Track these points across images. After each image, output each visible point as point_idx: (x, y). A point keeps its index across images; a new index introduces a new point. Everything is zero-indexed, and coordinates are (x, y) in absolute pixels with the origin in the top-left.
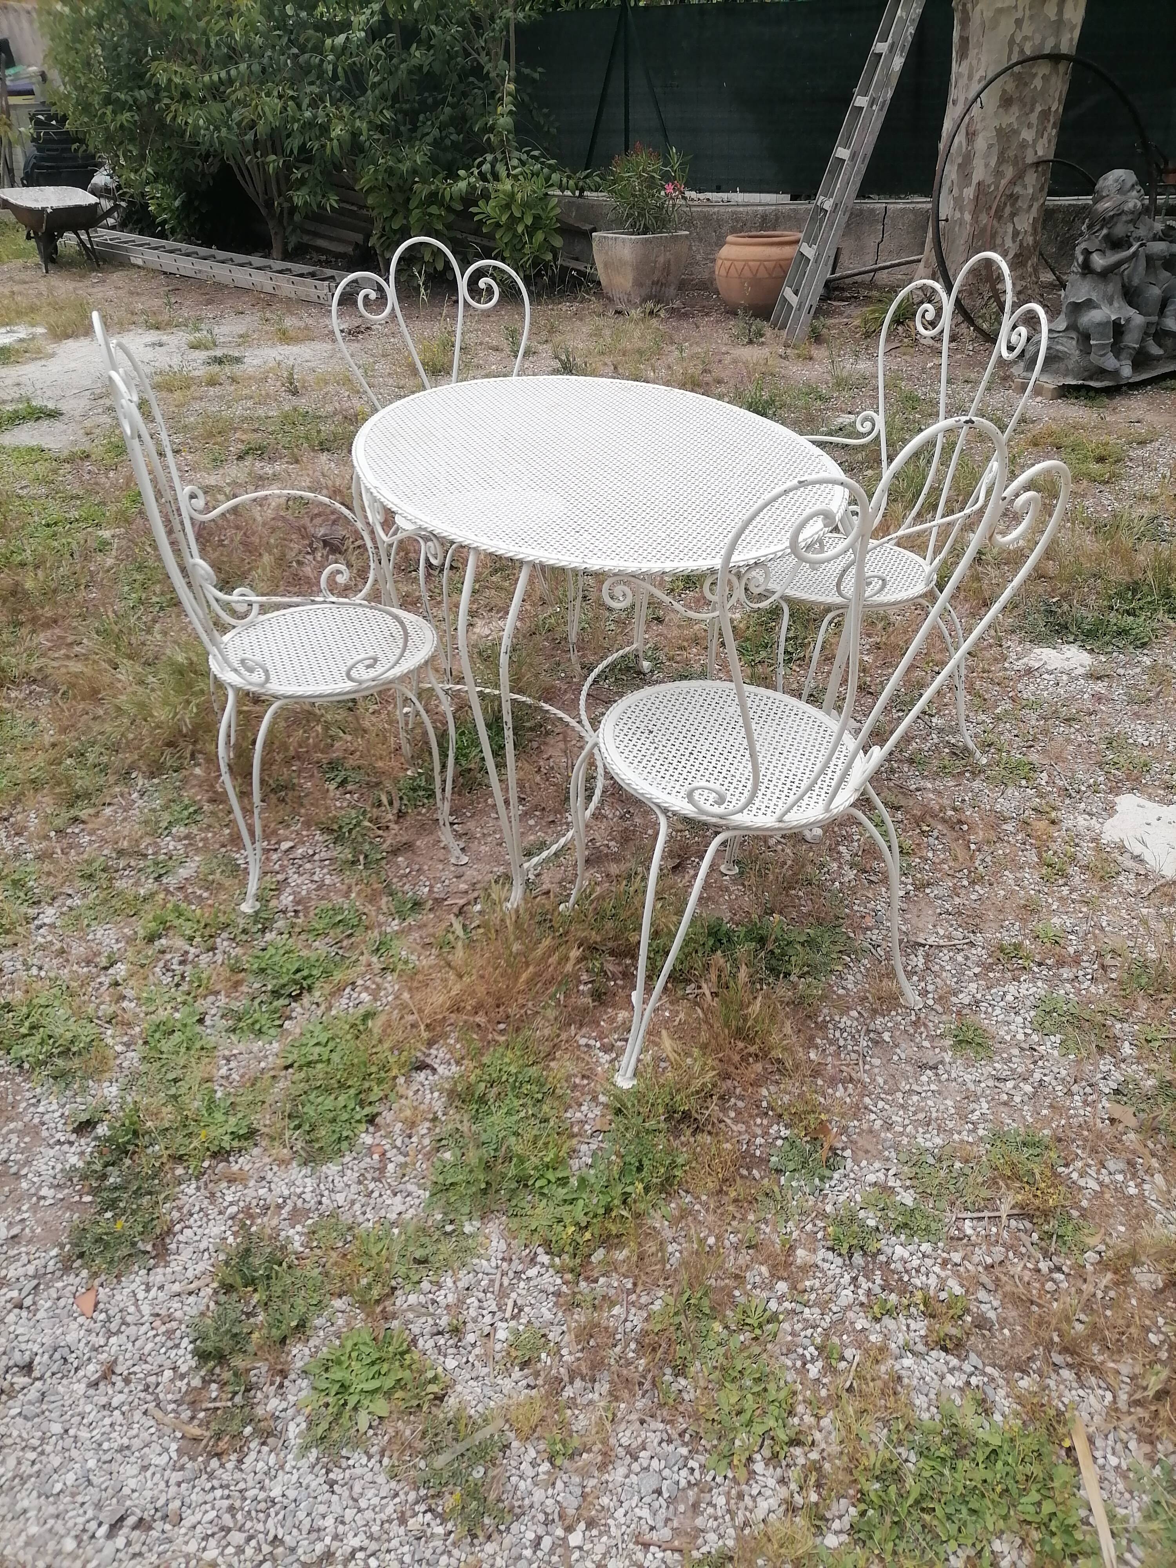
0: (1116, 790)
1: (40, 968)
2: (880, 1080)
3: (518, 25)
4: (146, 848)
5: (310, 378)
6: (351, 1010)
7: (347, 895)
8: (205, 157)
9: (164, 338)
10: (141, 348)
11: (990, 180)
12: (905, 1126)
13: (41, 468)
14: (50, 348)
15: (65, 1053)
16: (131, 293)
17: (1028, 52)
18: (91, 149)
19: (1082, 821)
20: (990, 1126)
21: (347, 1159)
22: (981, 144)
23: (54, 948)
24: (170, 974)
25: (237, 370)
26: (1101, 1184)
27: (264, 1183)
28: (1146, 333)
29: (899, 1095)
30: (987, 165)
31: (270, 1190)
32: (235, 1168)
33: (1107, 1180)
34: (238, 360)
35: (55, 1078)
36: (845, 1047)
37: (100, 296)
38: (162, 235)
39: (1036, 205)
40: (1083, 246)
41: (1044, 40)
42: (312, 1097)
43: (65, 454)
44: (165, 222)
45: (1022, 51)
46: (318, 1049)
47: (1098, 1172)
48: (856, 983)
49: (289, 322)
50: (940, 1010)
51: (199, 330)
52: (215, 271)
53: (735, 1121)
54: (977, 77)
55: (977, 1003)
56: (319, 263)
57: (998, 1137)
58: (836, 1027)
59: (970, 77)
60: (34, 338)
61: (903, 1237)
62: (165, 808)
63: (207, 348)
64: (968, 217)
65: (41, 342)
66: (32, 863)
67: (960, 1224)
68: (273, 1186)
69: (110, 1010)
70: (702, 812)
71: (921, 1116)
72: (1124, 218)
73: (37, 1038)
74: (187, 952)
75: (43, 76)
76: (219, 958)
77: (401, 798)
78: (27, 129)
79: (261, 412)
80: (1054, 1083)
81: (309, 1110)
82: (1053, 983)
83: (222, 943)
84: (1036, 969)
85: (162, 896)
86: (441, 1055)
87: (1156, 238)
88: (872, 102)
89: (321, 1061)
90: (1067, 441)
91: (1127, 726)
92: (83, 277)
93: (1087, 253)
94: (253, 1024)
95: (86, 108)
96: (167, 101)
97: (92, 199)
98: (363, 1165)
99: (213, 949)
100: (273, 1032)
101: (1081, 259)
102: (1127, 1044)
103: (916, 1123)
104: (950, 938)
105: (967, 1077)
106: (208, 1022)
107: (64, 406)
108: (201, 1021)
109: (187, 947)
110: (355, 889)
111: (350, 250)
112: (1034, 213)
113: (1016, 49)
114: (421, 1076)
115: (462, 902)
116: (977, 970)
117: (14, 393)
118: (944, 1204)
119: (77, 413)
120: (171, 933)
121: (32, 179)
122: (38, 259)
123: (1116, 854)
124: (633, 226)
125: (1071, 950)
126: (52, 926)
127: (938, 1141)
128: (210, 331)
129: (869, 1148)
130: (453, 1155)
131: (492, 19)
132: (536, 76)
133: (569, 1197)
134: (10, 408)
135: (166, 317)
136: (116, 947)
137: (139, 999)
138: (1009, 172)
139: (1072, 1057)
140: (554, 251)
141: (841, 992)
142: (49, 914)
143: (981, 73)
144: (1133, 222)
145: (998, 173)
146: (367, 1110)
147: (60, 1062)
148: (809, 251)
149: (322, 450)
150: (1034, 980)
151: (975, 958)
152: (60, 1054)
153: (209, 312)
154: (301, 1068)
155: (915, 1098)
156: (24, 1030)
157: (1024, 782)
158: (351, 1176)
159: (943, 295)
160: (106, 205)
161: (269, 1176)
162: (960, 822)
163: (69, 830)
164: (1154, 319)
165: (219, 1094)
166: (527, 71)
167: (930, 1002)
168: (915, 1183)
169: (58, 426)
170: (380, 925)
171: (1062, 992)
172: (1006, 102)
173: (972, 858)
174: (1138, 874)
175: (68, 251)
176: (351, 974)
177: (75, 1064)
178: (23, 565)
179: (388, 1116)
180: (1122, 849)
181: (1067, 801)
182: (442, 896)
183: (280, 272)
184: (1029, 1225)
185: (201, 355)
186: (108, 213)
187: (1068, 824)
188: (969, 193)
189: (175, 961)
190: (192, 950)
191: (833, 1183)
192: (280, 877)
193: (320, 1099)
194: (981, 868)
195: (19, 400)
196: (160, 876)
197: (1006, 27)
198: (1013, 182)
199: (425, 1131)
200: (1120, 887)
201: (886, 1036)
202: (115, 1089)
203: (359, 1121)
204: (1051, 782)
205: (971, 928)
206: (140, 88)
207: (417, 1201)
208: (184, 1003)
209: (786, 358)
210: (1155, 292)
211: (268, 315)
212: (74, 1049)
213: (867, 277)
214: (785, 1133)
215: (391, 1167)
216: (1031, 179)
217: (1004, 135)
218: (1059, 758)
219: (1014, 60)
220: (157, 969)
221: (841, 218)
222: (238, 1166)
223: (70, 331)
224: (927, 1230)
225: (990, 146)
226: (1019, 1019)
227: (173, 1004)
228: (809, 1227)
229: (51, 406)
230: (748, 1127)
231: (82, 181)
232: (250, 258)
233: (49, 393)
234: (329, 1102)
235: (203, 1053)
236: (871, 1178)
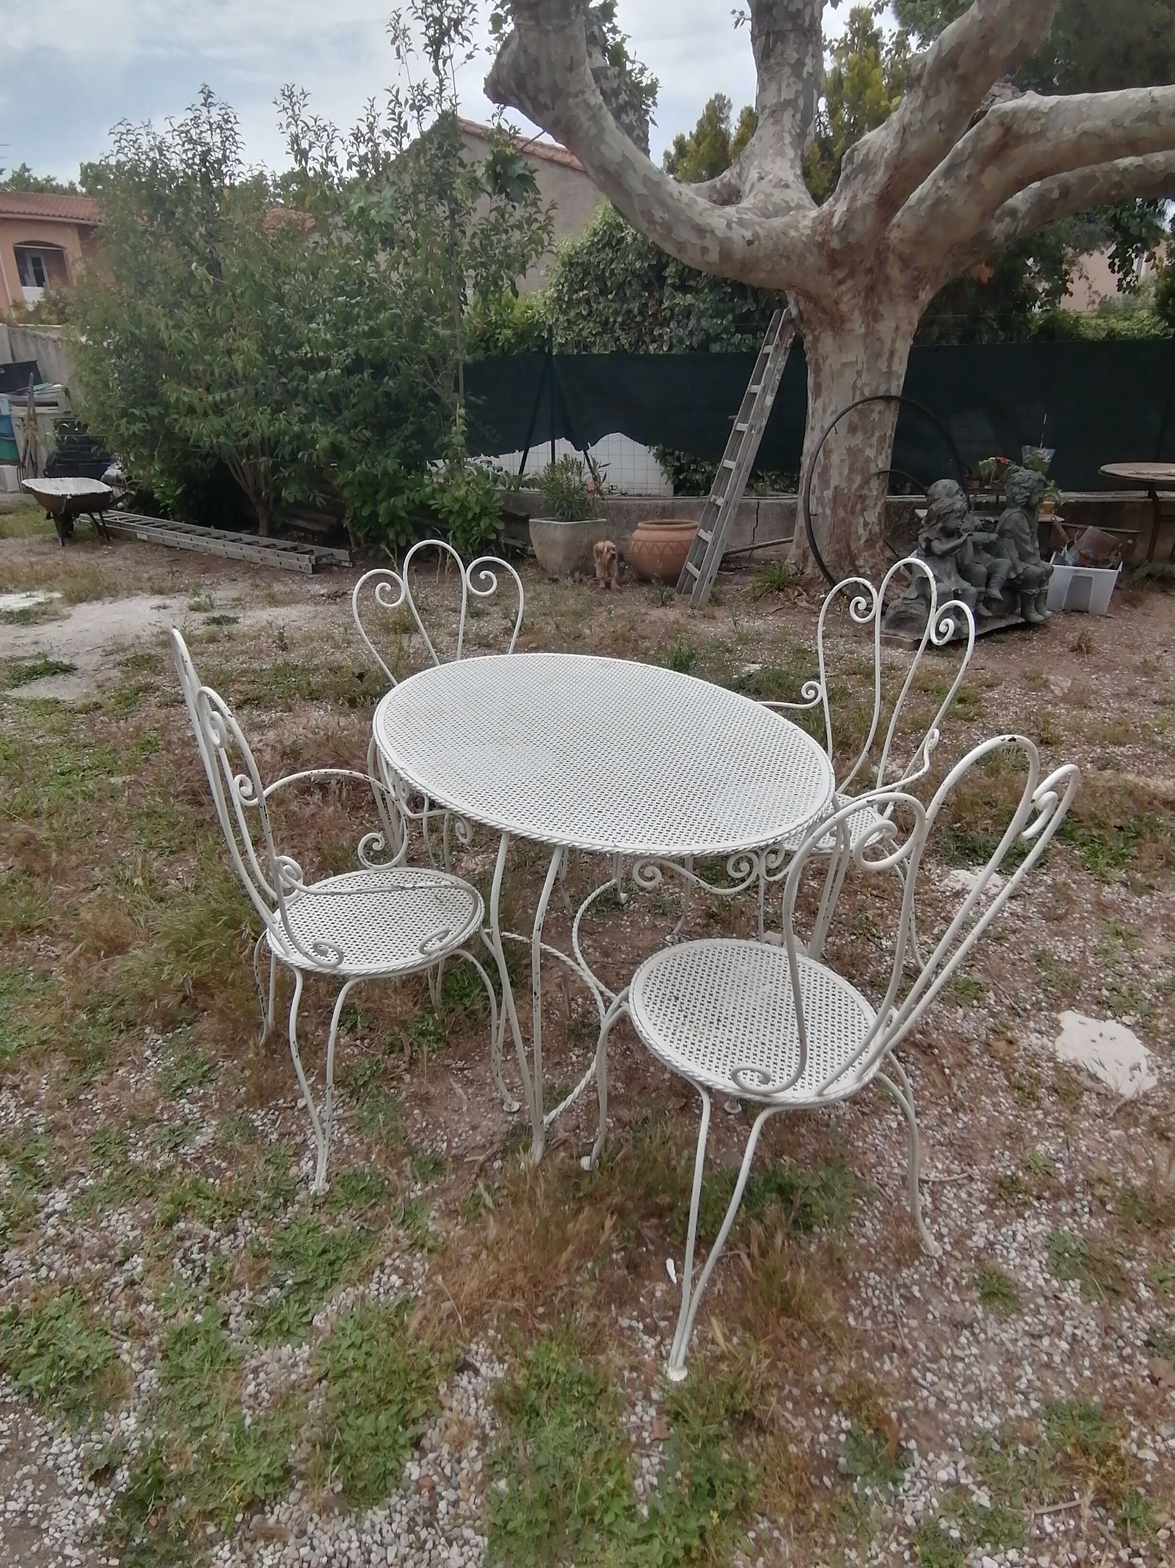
0: (1055, 1007)
1: (50, 1269)
2: (922, 1346)
3: (466, 366)
4: (162, 1113)
5: (298, 635)
6: (382, 1298)
7: (367, 1158)
8: (204, 458)
9: (168, 602)
10: (148, 610)
11: (844, 485)
12: (959, 1403)
13: (56, 719)
14: (66, 610)
15: (78, 1379)
16: (137, 563)
17: (867, 394)
18: (108, 450)
19: (1034, 1040)
20: (1041, 1396)
21: (394, 1499)
22: (835, 458)
23: (64, 1242)
24: (190, 1266)
25: (234, 628)
26: (1158, 1453)
27: (305, 1539)
28: (978, 601)
29: (944, 1362)
30: (840, 474)
31: (313, 1548)
32: (272, 1520)
33: (1163, 1448)
34: (235, 621)
35: (67, 1410)
36: (880, 1307)
37: (110, 565)
38: (164, 516)
39: (880, 504)
40: (925, 535)
41: (878, 386)
42: (351, 1419)
43: (79, 704)
44: (167, 505)
45: (862, 394)
46: (352, 1353)
47: (1154, 1441)
48: (875, 1231)
49: (277, 587)
50: (959, 1256)
51: (199, 595)
52: (210, 546)
53: (795, 1414)
54: (829, 411)
55: (991, 1244)
56: (299, 539)
57: (1051, 1409)
58: (867, 1286)
59: (824, 411)
60: (51, 601)
61: (988, 1546)
62: (180, 1065)
63: (206, 611)
64: (828, 512)
65: (57, 606)
66: (43, 1138)
67: (1039, 1522)
68: (316, 1542)
69: (127, 1317)
70: (745, 1090)
71: (971, 1388)
72: (954, 515)
73: (47, 1359)
74: (207, 1237)
75: (67, 391)
76: (241, 1241)
77: (411, 1044)
78: (50, 433)
79: (255, 665)
80: (1086, 1336)
81: (349, 1437)
82: (1055, 1216)
83: (244, 1224)
84: (1036, 1204)
85: (179, 1169)
86: (482, 1350)
87: (977, 529)
88: (751, 428)
89: (356, 1368)
90: (933, 686)
91: (1050, 944)
92: (95, 549)
93: (928, 541)
94: (280, 1323)
95: (105, 418)
96: (176, 416)
97: (106, 488)
98: (411, 1505)
99: (234, 1231)
100: (302, 1332)
101: (924, 545)
102: (1141, 1285)
103: (969, 1398)
104: (949, 1172)
105: (1004, 1336)
106: (232, 1324)
107: (78, 662)
108: (225, 1324)
109: (207, 1231)
110: (376, 1150)
111: (325, 529)
112: (878, 509)
113: (858, 392)
114: (464, 1380)
115: (481, 1158)
116: (983, 1208)
117: (32, 650)
118: (1019, 1501)
119: (90, 668)
120: (190, 1214)
121: (52, 472)
122: (56, 534)
123: (1074, 1074)
124: (563, 514)
125: (1062, 1180)
126: (63, 1213)
127: (995, 1419)
128: (208, 596)
129: (930, 1433)
130: (509, 1484)
131: (445, 360)
132: (480, 402)
133: (642, 1535)
134: (28, 663)
135: (169, 584)
136: (132, 1235)
137: (157, 1300)
138: (858, 480)
139: (1095, 1304)
140: (496, 531)
141: (863, 1241)
142: (60, 1199)
143: (832, 408)
144: (961, 518)
145: (850, 480)
146: (412, 1431)
147: (73, 1390)
148: (707, 536)
149: (312, 699)
150: (1037, 1216)
151: (978, 1194)
152: (71, 1380)
153: (206, 579)
154: (336, 1379)
155: (960, 1365)
156: (32, 1351)
157: (975, 1002)
158: (401, 1522)
159: (873, 591)
160: (118, 492)
161: (311, 1528)
162: (931, 1046)
163: (82, 1097)
164: (983, 589)
165: (248, 1421)
166: (473, 398)
167: (948, 1248)
168: (987, 1478)
169: (73, 679)
170: (403, 1191)
171: (1066, 1228)
172: (853, 429)
173: (949, 1084)
174: (1099, 1094)
175: (83, 528)
176: (378, 1255)
177: (88, 1391)
178: (37, 813)
179: (433, 1435)
180: (1078, 1069)
181: (1018, 1020)
182: (461, 1151)
183: (267, 547)
184: (1102, 1512)
185: (201, 616)
186: (120, 499)
187: (1024, 1043)
188: (828, 494)
189: (195, 1249)
190: (213, 1234)
191: (907, 1485)
192: (299, 1139)
193: (360, 1421)
194: (959, 1094)
195: (38, 656)
196: (176, 1145)
197: (849, 377)
198: (862, 487)
199: (474, 1453)
200: (1086, 1107)
201: (916, 1290)
202: (132, 1421)
203: (403, 1447)
204: (998, 1002)
205: (967, 1160)
206: (152, 405)
207: (476, 1551)
208: (207, 1303)
209: (694, 617)
210: (982, 569)
211: (258, 582)
212: (88, 1373)
213: (747, 553)
214: (846, 1424)
215: (442, 1506)
216: (875, 484)
217: (853, 453)
218: (1000, 977)
219: (857, 400)
220: (176, 1260)
221: (731, 511)
222: (274, 1518)
223: (83, 595)
224: (1010, 1535)
225: (842, 461)
226: (1035, 1263)
227: (193, 1304)
228: (894, 1547)
229: (66, 661)
230: (808, 1420)
231: (96, 472)
232: (240, 535)
233: (64, 651)
234: (367, 1423)
235: (229, 1366)
236: (943, 1475)
